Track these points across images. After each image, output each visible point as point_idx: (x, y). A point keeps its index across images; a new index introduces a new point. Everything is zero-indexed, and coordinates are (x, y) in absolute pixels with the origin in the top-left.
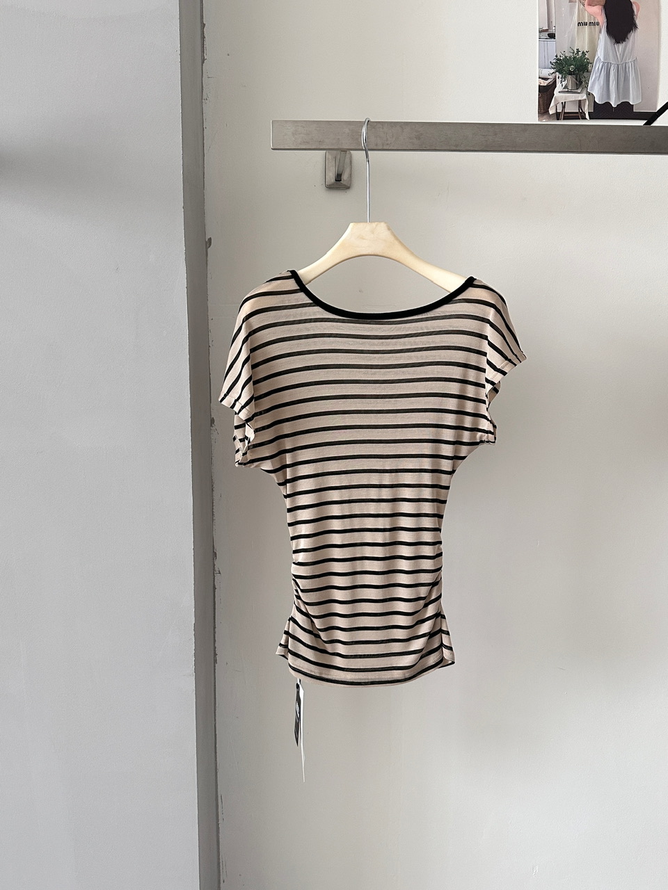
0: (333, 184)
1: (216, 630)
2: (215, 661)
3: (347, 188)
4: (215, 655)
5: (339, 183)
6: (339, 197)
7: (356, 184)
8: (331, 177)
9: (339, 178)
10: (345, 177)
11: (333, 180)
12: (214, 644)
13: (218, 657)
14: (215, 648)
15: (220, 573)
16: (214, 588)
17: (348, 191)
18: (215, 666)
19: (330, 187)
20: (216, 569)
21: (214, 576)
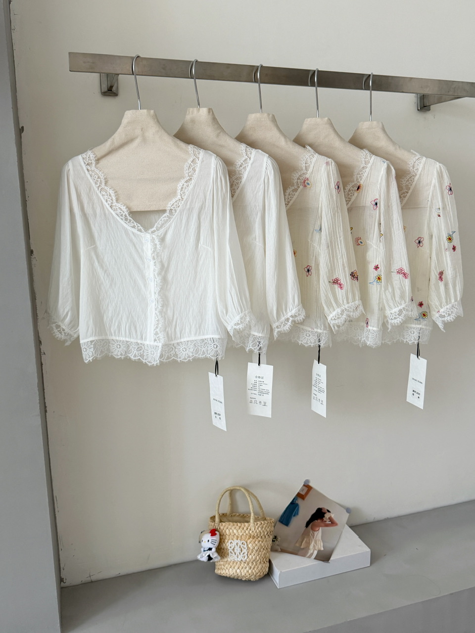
0: (106, 92)
1: (45, 391)
3: (116, 95)
4: (45, 407)
5: (110, 91)
6: (110, 101)
7: (121, 92)
8: (105, 89)
9: (110, 89)
10: (114, 89)
12: (44, 401)
13: (47, 409)
14: (45, 403)
15: (45, 354)
16: (42, 364)
17: (116, 97)
19: (104, 94)
20: (42, 351)
21: (41, 356)
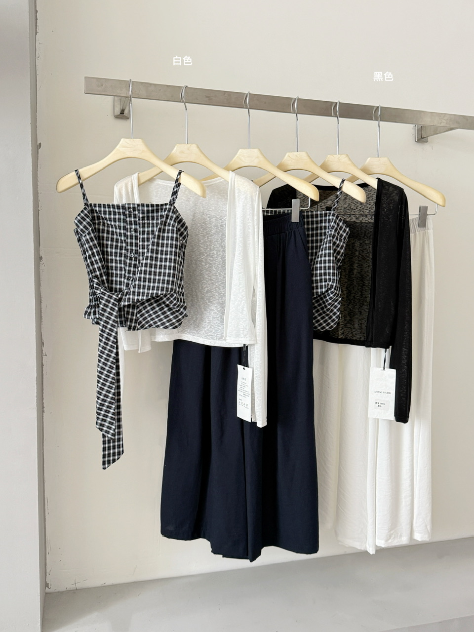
0: (119, 115)
1: (44, 391)
2: (43, 411)
3: (127, 118)
4: (43, 407)
5: (122, 115)
6: (121, 123)
8: (117, 112)
9: (122, 112)
10: (126, 112)
11: (119, 113)
12: (42, 399)
14: (43, 402)
15: (46, 355)
16: (42, 365)
17: (128, 120)
18: (43, 415)
19: (117, 117)
20: (44, 352)
21: (42, 358)
